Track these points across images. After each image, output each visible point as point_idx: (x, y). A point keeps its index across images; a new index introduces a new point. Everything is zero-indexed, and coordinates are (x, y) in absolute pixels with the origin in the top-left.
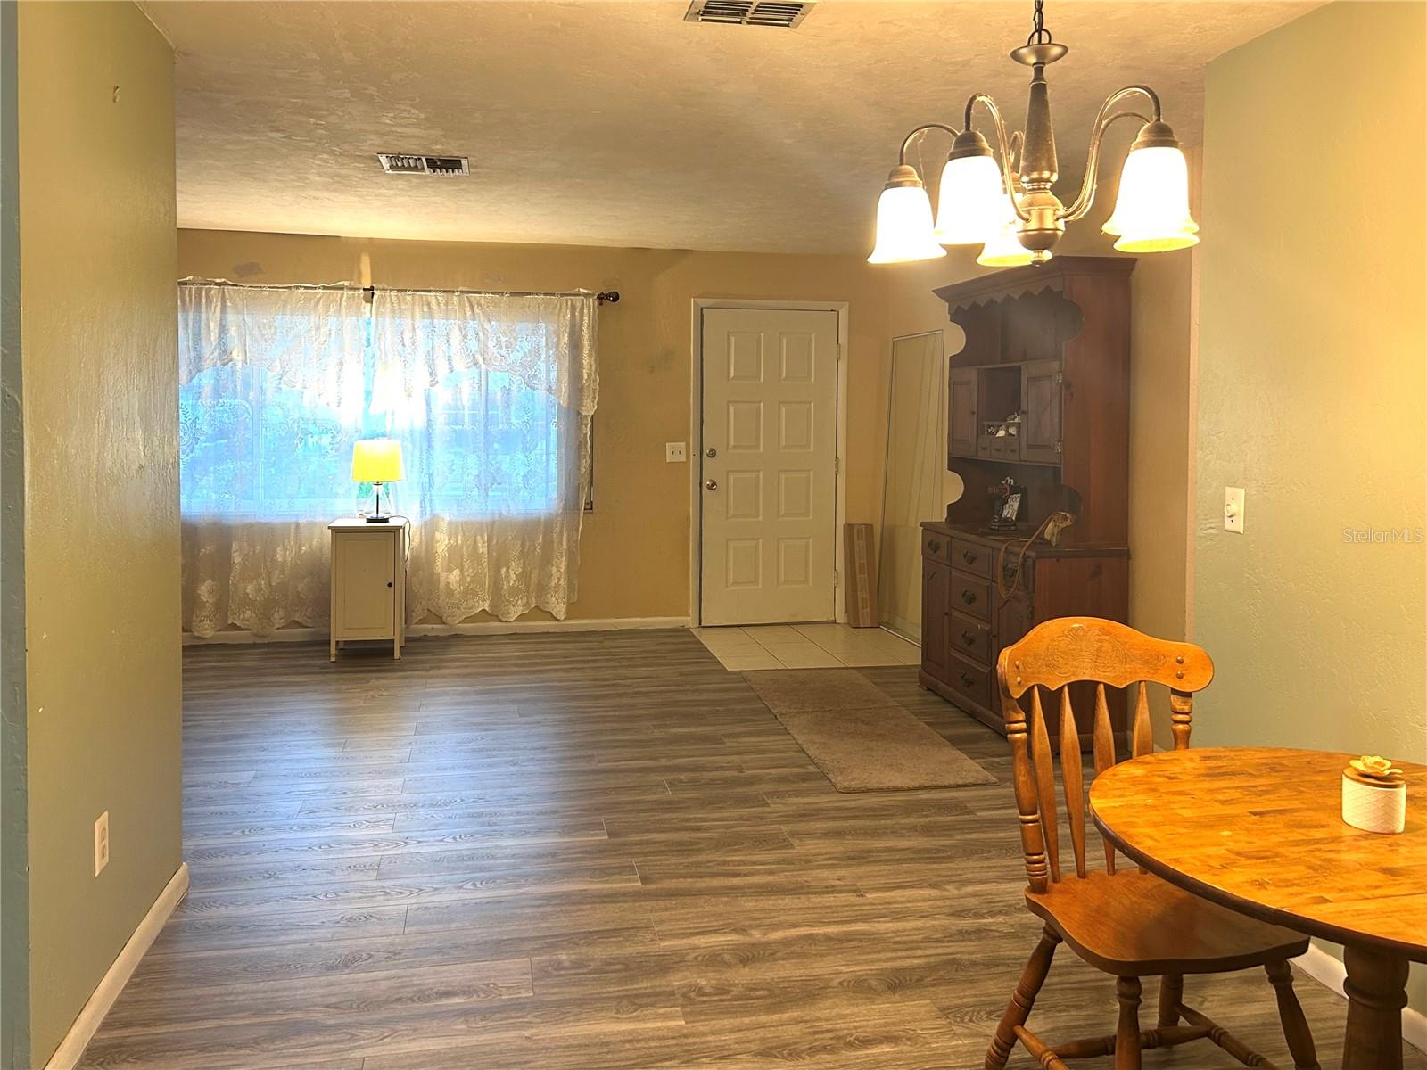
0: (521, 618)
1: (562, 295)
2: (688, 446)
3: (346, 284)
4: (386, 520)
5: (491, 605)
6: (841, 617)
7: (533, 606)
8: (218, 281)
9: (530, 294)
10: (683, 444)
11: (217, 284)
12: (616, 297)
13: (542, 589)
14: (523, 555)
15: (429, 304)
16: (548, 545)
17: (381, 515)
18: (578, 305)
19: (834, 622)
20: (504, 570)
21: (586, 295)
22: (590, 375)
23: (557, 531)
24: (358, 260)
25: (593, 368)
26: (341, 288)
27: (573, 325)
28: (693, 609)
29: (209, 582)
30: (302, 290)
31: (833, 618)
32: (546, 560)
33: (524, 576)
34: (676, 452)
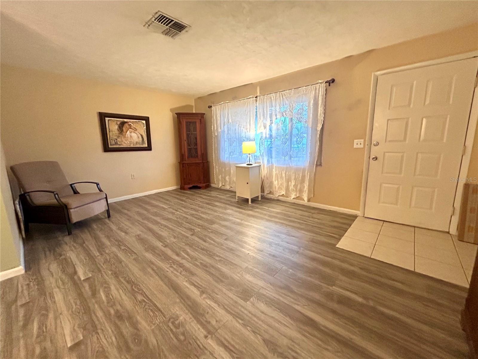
0: (294, 198)
1: (312, 85)
2: (365, 141)
3: (251, 96)
4: (251, 165)
5: (286, 193)
6: (453, 230)
7: (298, 196)
8: (227, 102)
9: (300, 87)
10: (363, 140)
11: (227, 103)
12: (333, 81)
13: (301, 191)
14: (295, 179)
15: (271, 98)
16: (303, 177)
17: (251, 163)
18: (318, 87)
19: (448, 233)
20: (290, 183)
21: (321, 83)
22: (320, 114)
23: (306, 172)
24: (256, 89)
25: (322, 112)
26: (250, 98)
27: (315, 97)
28: (361, 208)
30: (242, 101)
31: (448, 231)
32: (303, 181)
33: (295, 186)
34: (358, 144)
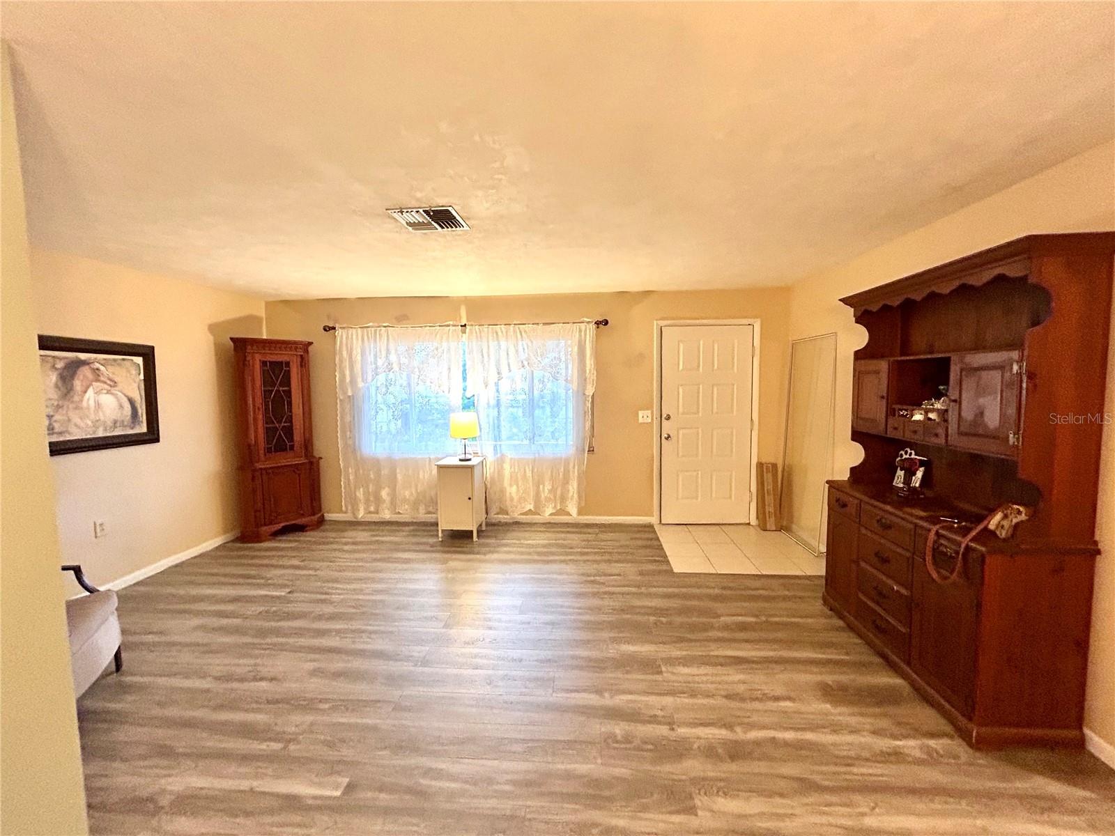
0: (551, 514)
1: (574, 323)
2: (652, 413)
3: (451, 323)
4: (469, 460)
5: (536, 507)
6: (754, 521)
7: (559, 508)
8: (385, 325)
9: (553, 323)
10: (650, 411)
11: (385, 327)
12: (606, 322)
13: (563, 499)
14: (552, 479)
15: (497, 333)
16: (567, 472)
17: (468, 457)
18: (583, 328)
19: (749, 524)
20: (541, 487)
21: (588, 322)
22: (590, 370)
23: (571, 465)
24: (459, 309)
25: (593, 366)
26: (448, 326)
27: (580, 342)
28: (656, 513)
29: (387, 489)
30: (428, 328)
31: (748, 522)
32: (566, 481)
33: (553, 491)
34: (644, 416)
